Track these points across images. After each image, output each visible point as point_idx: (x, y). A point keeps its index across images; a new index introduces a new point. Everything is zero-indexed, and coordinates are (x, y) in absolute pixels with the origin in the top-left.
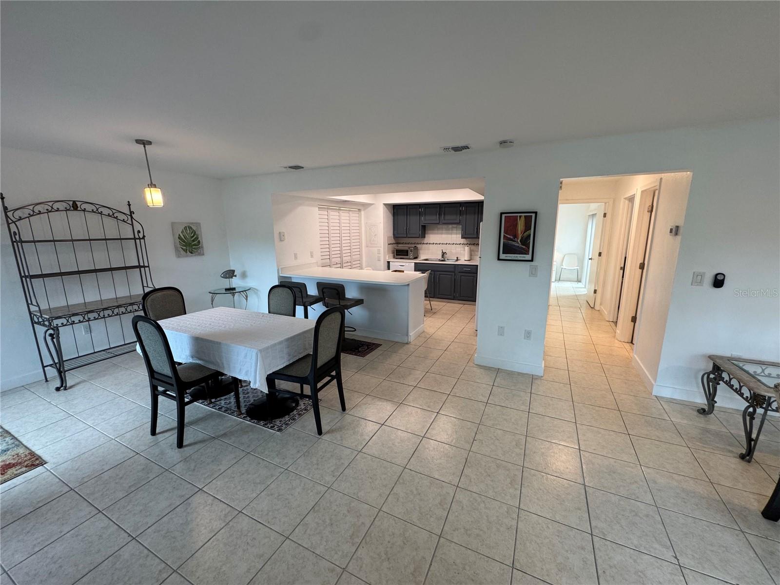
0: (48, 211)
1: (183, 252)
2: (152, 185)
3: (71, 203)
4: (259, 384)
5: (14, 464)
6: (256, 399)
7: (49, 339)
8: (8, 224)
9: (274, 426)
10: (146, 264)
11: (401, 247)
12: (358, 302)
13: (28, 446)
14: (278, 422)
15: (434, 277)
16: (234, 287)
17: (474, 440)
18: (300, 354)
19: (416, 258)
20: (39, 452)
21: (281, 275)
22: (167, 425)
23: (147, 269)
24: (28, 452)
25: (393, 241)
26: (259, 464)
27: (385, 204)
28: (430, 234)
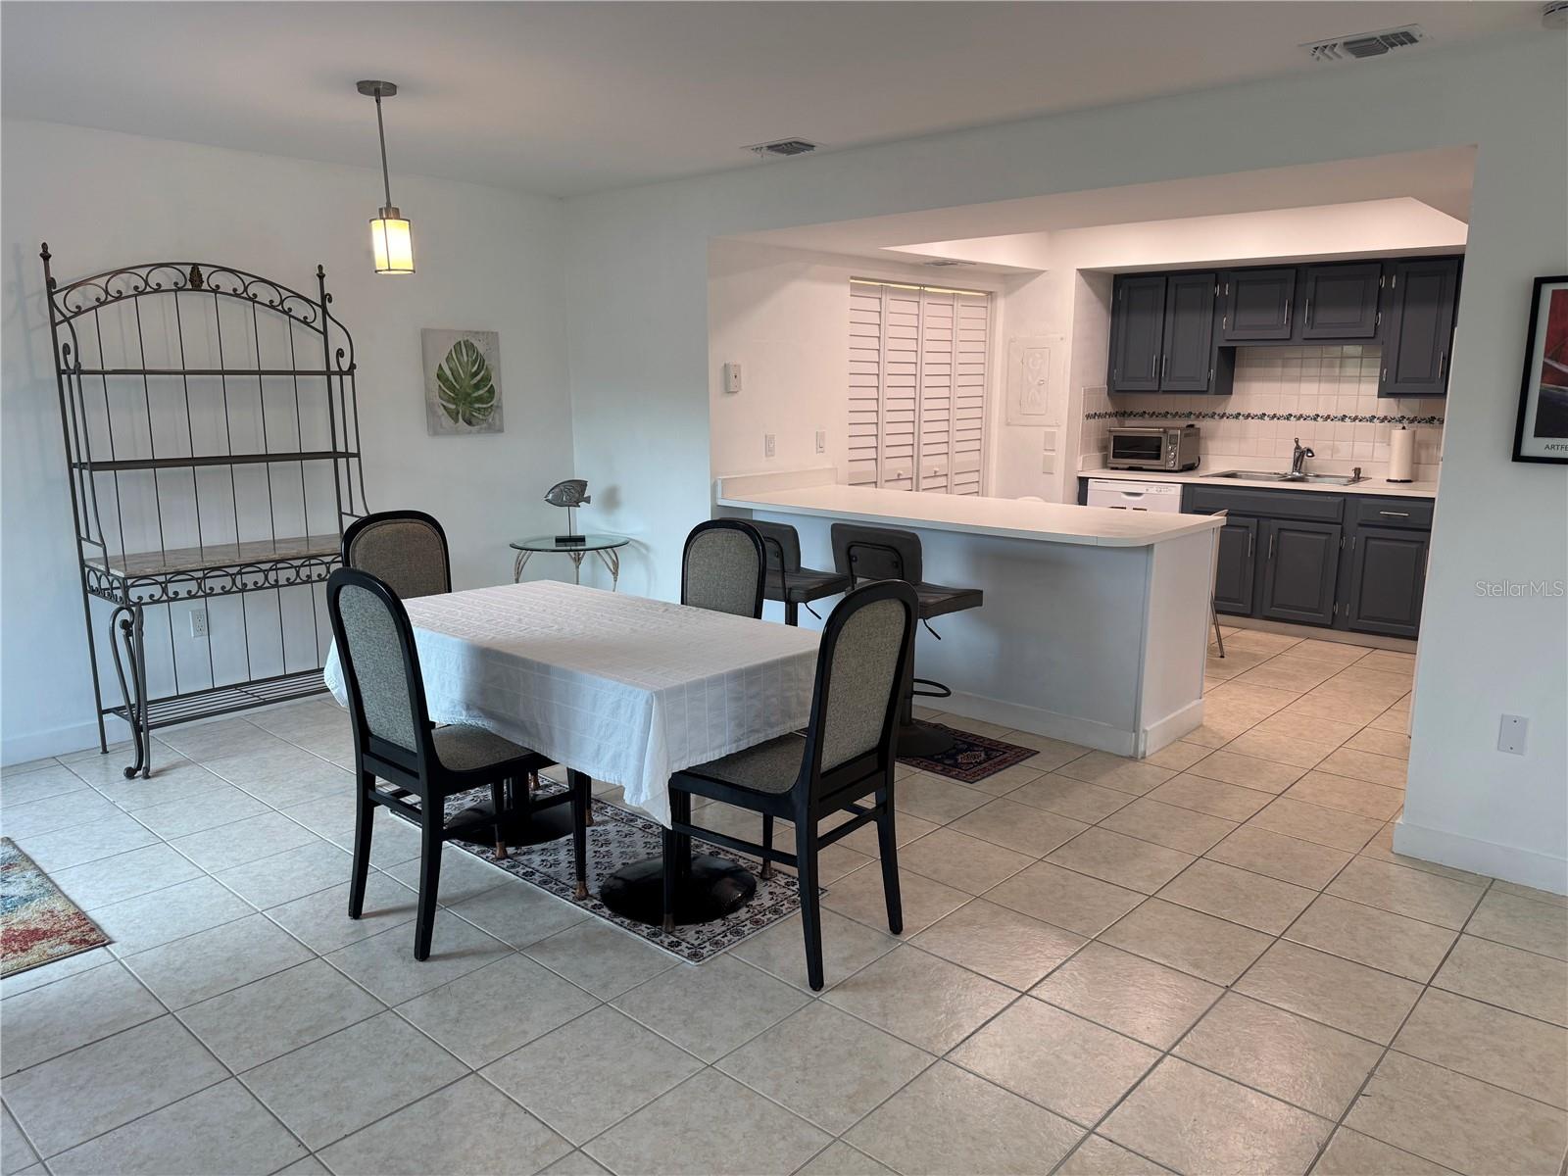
0: (139, 292)
1: (447, 421)
2: (390, 212)
3: (188, 270)
4: (651, 801)
5: (45, 933)
6: (630, 862)
7: (120, 633)
8: (54, 325)
9: (679, 944)
10: (353, 449)
11: (1134, 427)
12: (964, 600)
13: (73, 897)
14: (690, 933)
15: (1257, 541)
16: (579, 533)
17: (1359, 1093)
18: (771, 725)
19: (1189, 468)
20: (96, 915)
21: (721, 502)
23: (354, 461)
24: (71, 911)
25: (1104, 405)
26: (632, 1037)
27: (1083, 272)
28: (1251, 379)
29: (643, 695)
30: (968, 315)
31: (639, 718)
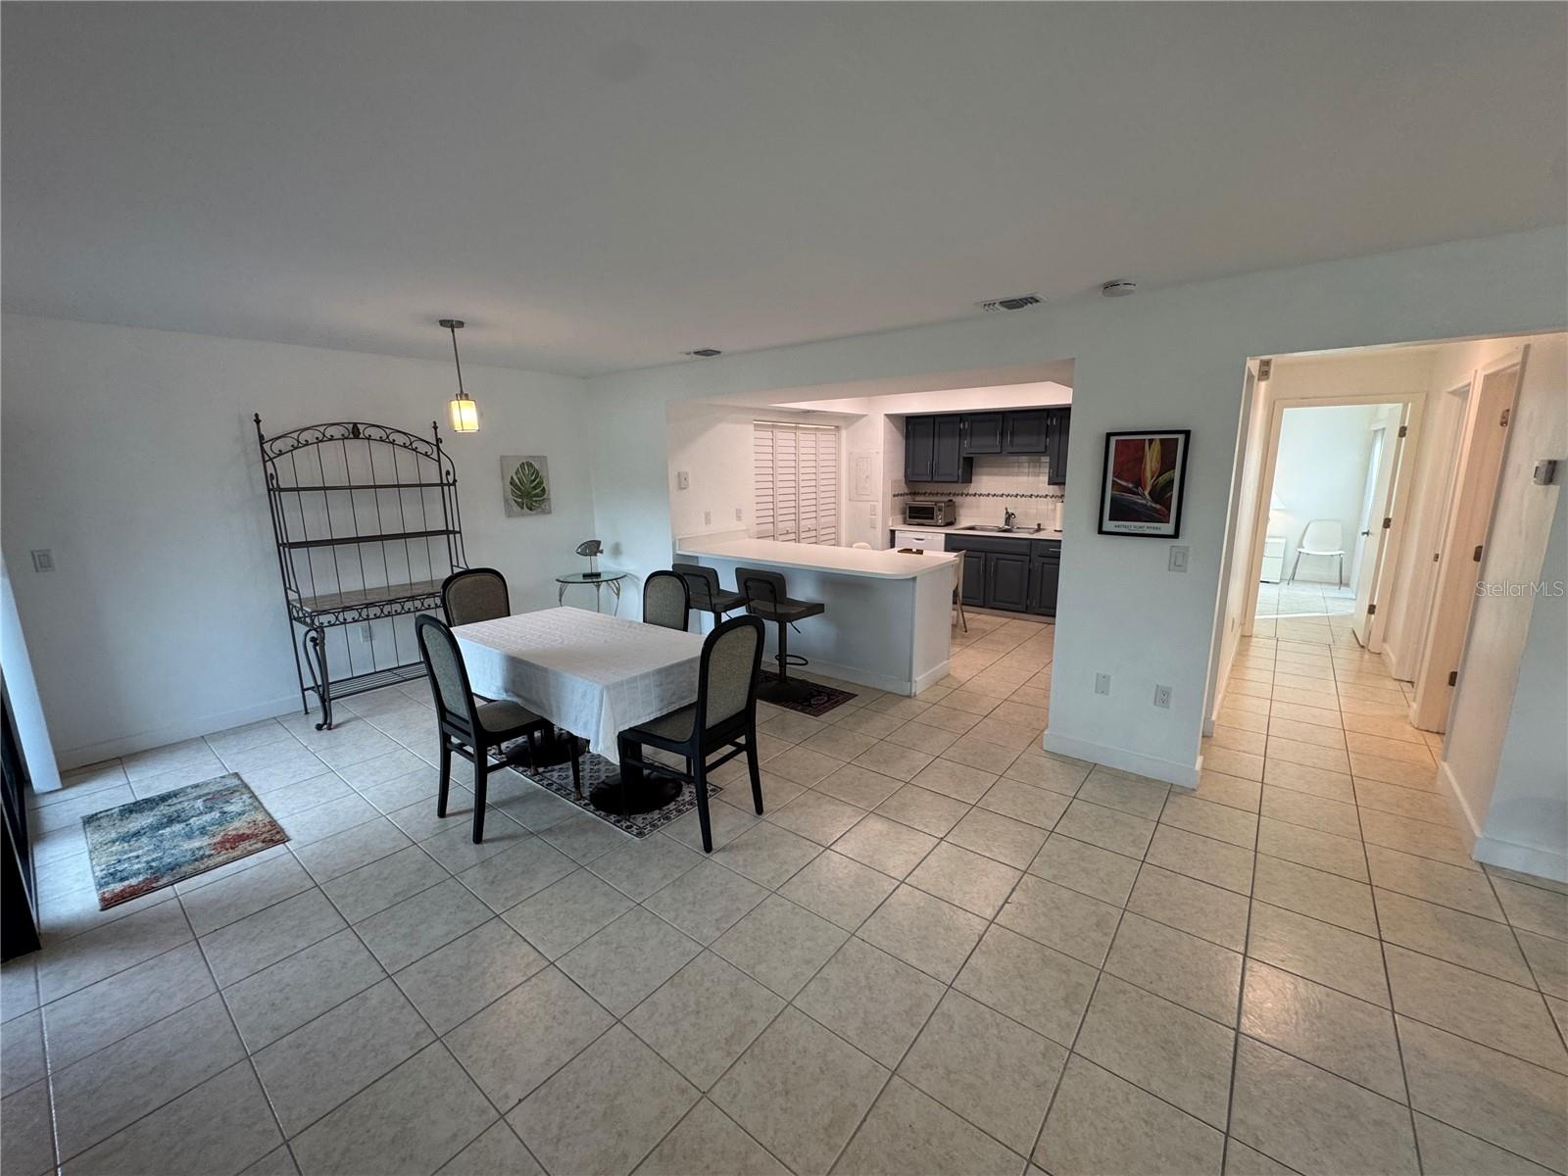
0: (319, 441)
1: (516, 508)
2: (463, 395)
3: (350, 427)
4: (605, 747)
5: (248, 836)
6: (610, 775)
7: (310, 645)
8: (264, 462)
9: (632, 827)
10: (457, 529)
11: (921, 501)
12: (815, 609)
13: (270, 811)
14: (639, 820)
15: (985, 565)
16: (599, 571)
17: (1006, 902)
18: (683, 698)
19: (950, 524)
20: (283, 822)
21: (679, 552)
22: (464, 802)
23: (458, 536)
24: (268, 820)
25: (904, 489)
26: (596, 887)
27: (888, 416)
28: (982, 474)
29: (598, 687)
30: (826, 440)
31: (596, 701)
